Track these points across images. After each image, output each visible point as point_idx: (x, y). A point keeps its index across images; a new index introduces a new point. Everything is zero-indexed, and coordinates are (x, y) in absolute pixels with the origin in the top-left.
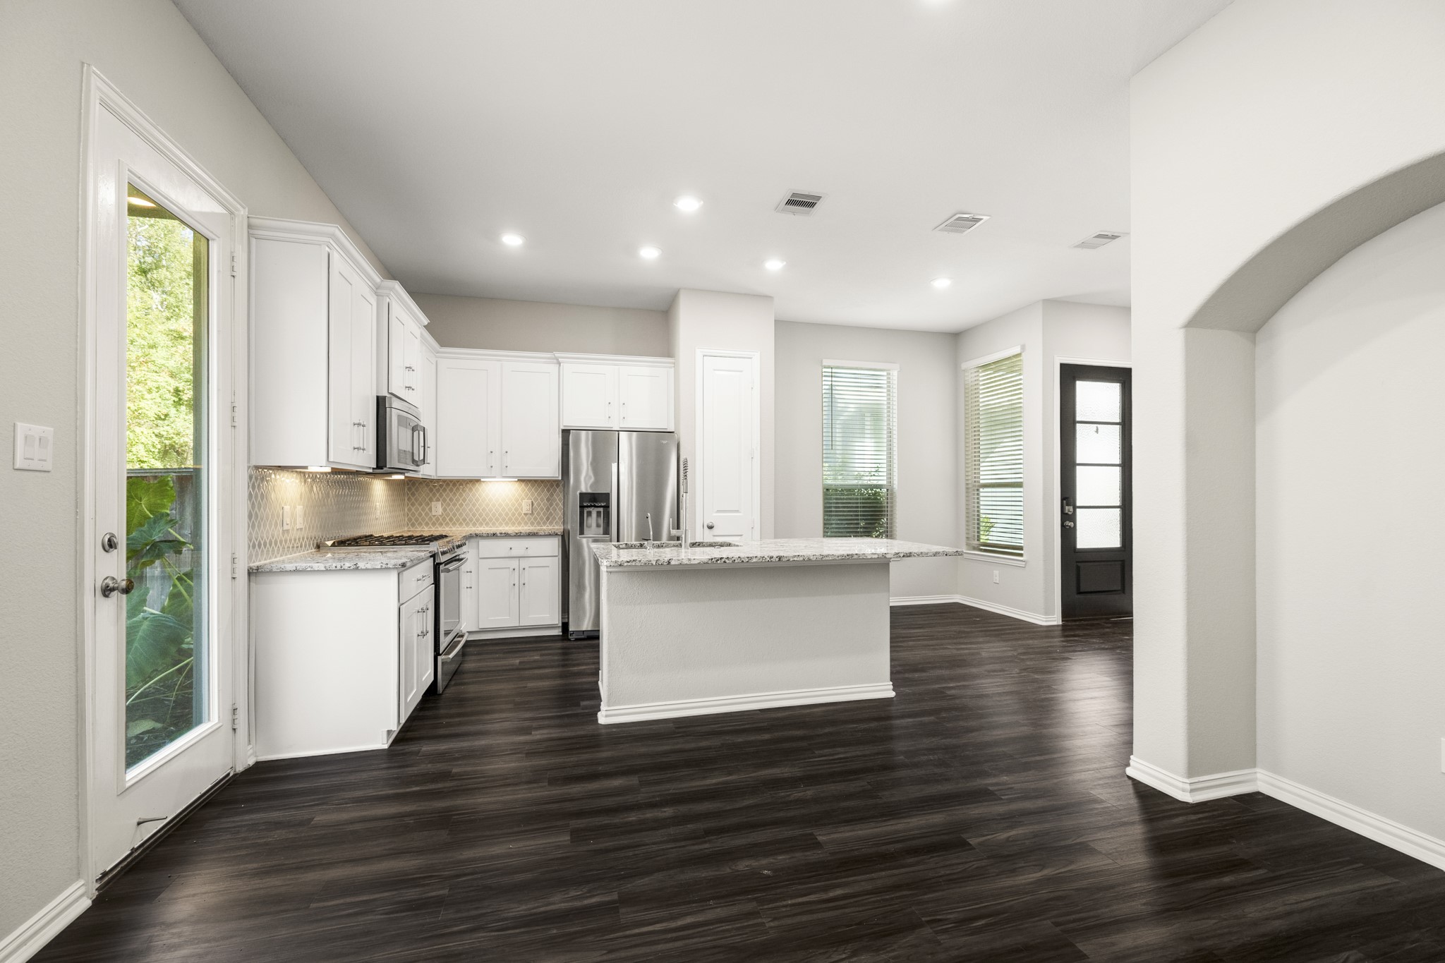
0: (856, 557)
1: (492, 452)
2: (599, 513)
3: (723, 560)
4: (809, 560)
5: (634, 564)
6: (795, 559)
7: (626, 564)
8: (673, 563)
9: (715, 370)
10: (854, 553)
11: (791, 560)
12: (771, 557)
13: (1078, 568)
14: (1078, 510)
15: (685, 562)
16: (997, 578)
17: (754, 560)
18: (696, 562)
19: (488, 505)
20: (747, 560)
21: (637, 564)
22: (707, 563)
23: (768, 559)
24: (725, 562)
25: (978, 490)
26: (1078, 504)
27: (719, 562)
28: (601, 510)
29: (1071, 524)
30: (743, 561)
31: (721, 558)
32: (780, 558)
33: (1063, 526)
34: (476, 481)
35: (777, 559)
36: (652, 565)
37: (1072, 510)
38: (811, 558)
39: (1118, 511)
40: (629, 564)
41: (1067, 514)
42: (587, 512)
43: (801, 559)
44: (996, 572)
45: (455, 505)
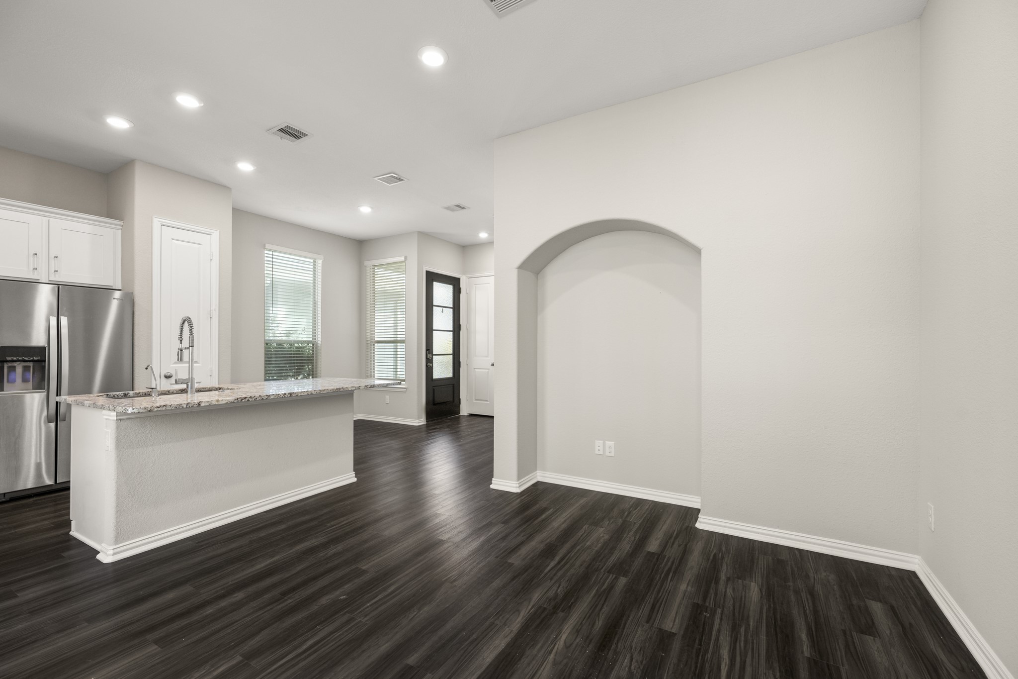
0: (342, 390)
2: (26, 369)
3: (247, 399)
4: (312, 394)
5: (164, 408)
6: (302, 394)
7: (156, 410)
8: (202, 405)
9: (173, 239)
10: (341, 387)
11: (299, 395)
12: (285, 394)
13: (434, 390)
14: (434, 356)
15: (214, 403)
16: (388, 400)
17: (272, 397)
18: (224, 402)
20: (266, 397)
21: (167, 409)
22: (233, 402)
23: (283, 396)
24: (248, 400)
25: (374, 345)
26: (434, 353)
27: (243, 401)
28: (31, 364)
29: (431, 365)
30: (263, 399)
31: (245, 398)
32: (291, 394)
33: (427, 366)
35: (289, 395)
36: (183, 407)
37: (431, 356)
38: (313, 392)
39: (451, 357)
40: (159, 409)
41: (429, 359)
42: (9, 367)
43: (306, 394)
44: (387, 397)
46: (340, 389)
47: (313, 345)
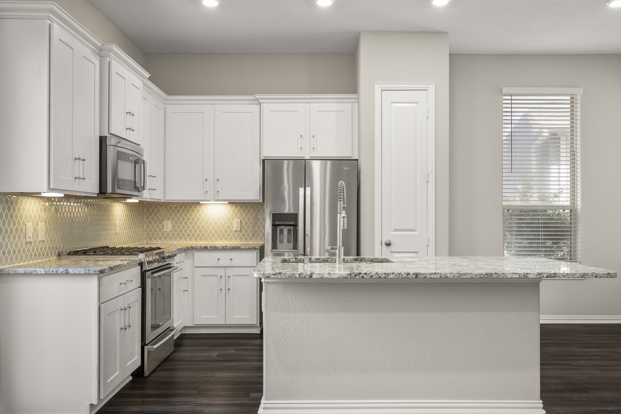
0: (495, 276)
1: (206, 180)
2: (289, 231)
3: (361, 275)
4: (446, 277)
5: (279, 276)
6: (432, 276)
7: (272, 276)
8: (314, 276)
9: (392, 103)
10: (493, 272)
11: (428, 277)
12: (408, 274)
15: (326, 276)
17: (391, 276)
18: (336, 276)
19: (206, 223)
20: (384, 276)
21: (282, 277)
22: (346, 277)
23: (405, 276)
24: (363, 277)
27: (357, 277)
28: (292, 228)
30: (380, 277)
31: (360, 274)
32: (417, 275)
34: (196, 204)
35: (414, 276)
36: (296, 277)
38: (449, 275)
40: (275, 276)
42: (280, 230)
43: (438, 276)
45: (181, 223)
46: (491, 274)
47: (571, 211)
